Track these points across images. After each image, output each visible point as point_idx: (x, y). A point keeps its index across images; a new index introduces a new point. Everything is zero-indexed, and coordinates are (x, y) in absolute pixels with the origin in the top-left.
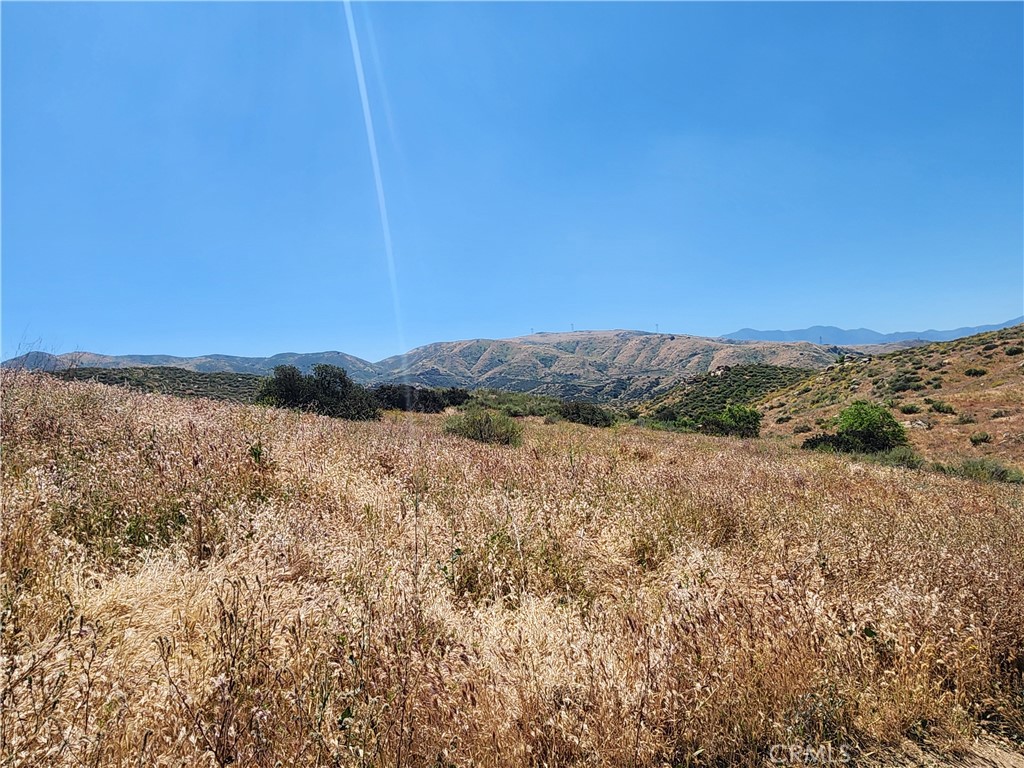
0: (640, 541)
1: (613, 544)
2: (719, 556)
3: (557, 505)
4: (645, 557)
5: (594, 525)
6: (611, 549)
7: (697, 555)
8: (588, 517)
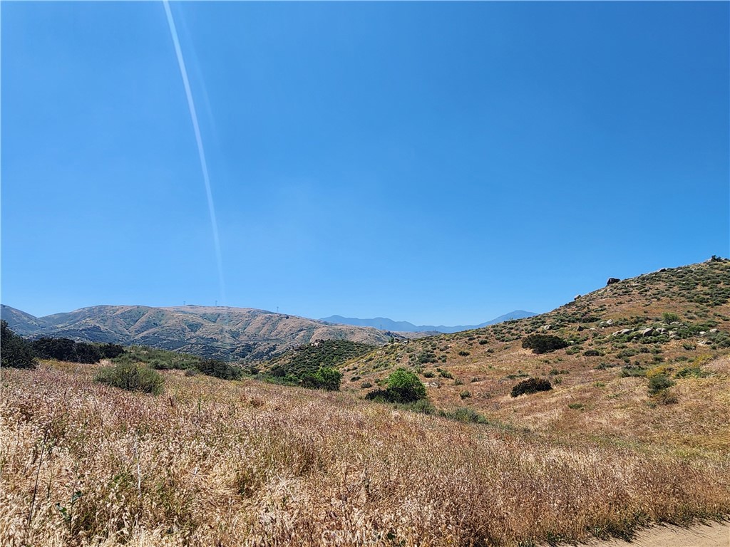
0: (242, 474)
1: (221, 478)
2: (299, 483)
3: (181, 446)
4: (245, 487)
5: (208, 462)
6: (219, 481)
7: (283, 483)
8: (205, 456)
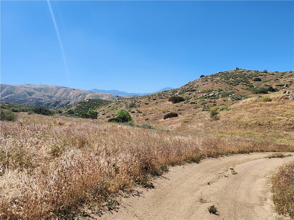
0: (54, 149)
1: (45, 151)
2: (79, 151)
3: (26, 140)
4: (55, 153)
5: (39, 145)
6: (44, 152)
7: (72, 151)
8: (37, 143)
